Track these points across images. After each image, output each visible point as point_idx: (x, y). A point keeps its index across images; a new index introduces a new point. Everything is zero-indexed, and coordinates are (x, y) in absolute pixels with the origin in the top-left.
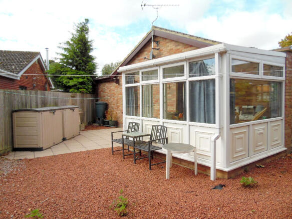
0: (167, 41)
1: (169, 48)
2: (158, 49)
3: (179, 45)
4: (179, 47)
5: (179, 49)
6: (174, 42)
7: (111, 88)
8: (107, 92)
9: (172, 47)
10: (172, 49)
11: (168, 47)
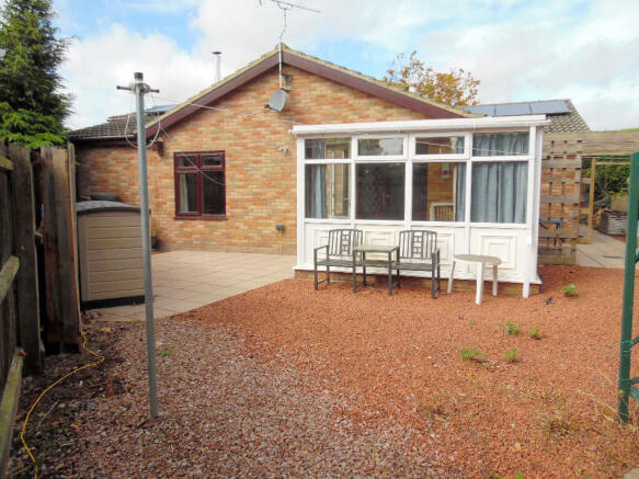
0: (312, 78)
1: (318, 93)
2: (287, 91)
3: (341, 91)
4: (340, 95)
5: (340, 98)
6: (328, 83)
7: (132, 162)
8: (117, 172)
9: (324, 93)
10: (325, 96)
11: (315, 89)
